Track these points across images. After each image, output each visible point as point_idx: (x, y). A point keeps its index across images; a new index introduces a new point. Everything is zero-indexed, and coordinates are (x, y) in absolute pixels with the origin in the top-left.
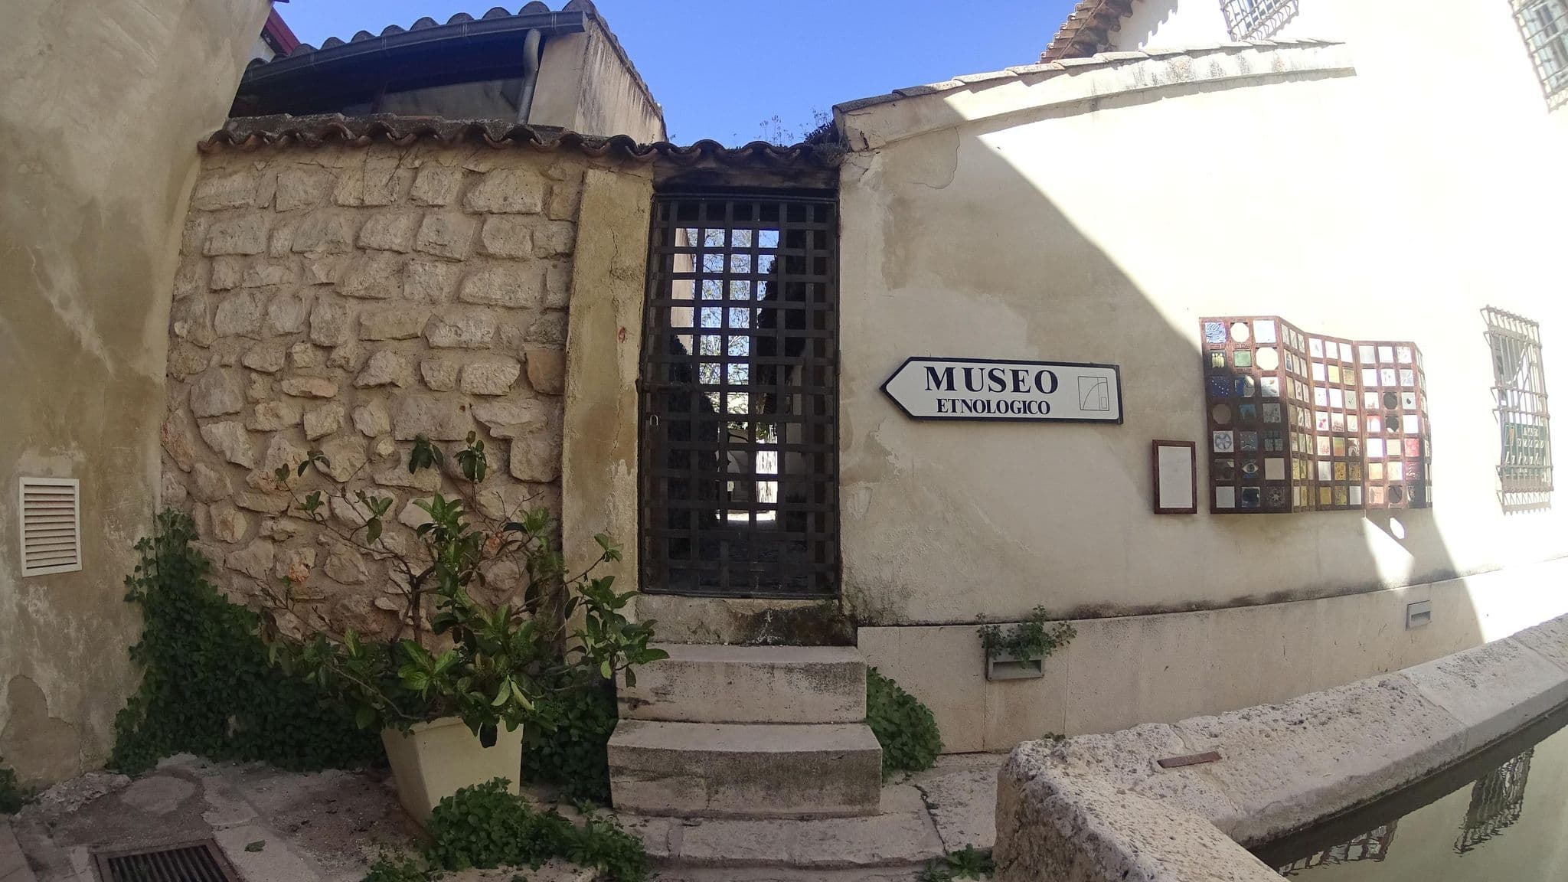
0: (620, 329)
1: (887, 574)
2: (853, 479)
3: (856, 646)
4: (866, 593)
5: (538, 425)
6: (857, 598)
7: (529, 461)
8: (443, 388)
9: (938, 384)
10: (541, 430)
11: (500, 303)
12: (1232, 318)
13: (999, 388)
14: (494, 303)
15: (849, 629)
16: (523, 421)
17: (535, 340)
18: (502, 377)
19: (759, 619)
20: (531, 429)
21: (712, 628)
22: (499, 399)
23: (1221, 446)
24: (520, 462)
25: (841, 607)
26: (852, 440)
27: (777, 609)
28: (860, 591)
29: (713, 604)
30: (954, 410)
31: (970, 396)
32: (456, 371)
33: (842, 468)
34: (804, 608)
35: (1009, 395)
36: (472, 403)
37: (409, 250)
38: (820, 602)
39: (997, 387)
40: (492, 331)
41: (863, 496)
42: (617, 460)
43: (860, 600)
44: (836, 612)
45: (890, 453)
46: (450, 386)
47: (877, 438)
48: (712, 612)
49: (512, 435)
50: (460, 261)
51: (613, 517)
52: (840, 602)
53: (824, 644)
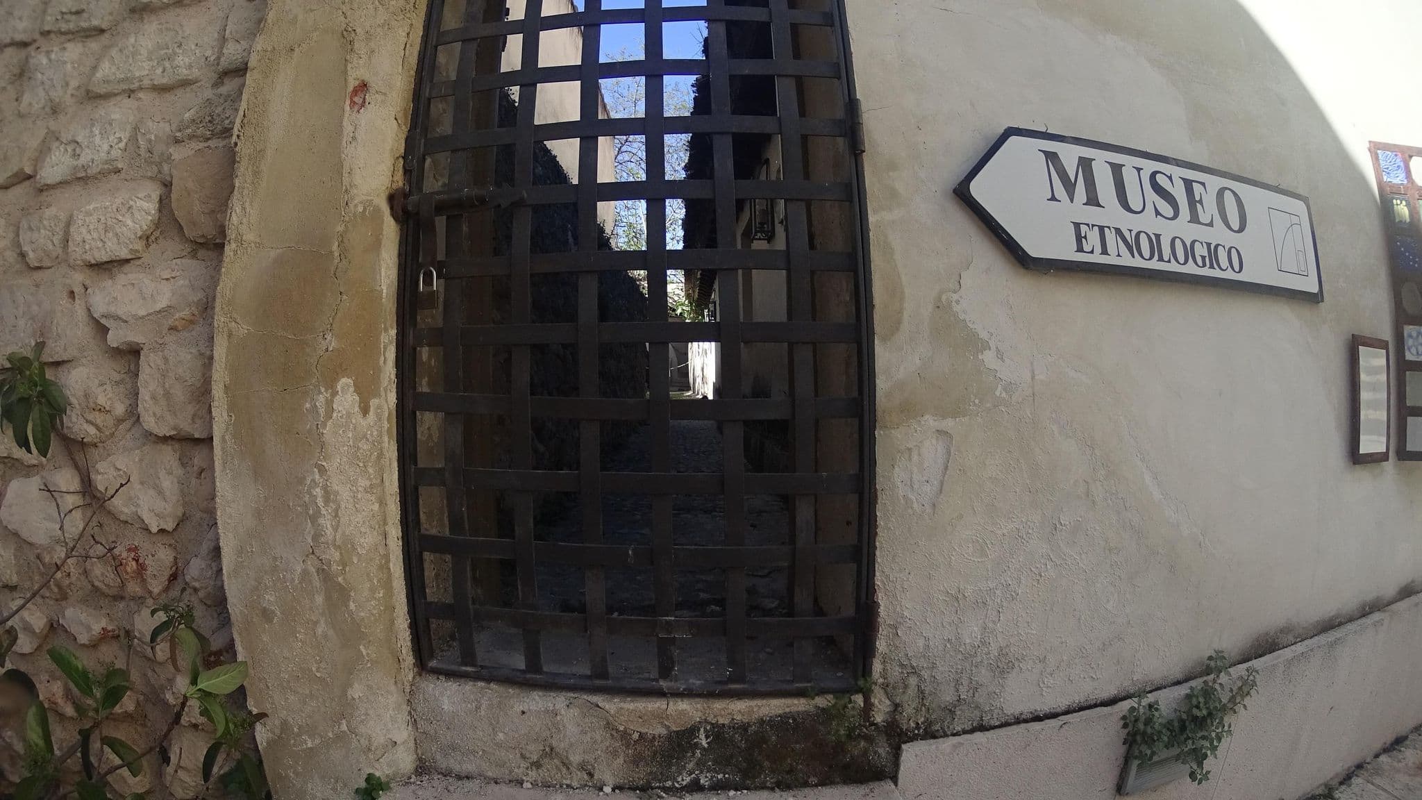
0: (352, 84)
1: (971, 632)
2: (910, 410)
3: (895, 779)
4: (925, 674)
5: (186, 313)
6: (906, 687)
7: (167, 395)
8: (47, 263)
9: (1070, 187)
10: (192, 322)
11: (146, 82)
12: (1409, 148)
13: (1170, 213)
14: (137, 85)
15: (883, 750)
16: (159, 306)
17: (191, 137)
18: (129, 222)
19: (681, 742)
20: (170, 322)
21: (575, 759)
22: (127, 268)
23: (1414, 350)
24: (153, 398)
25: (868, 706)
26: (900, 312)
27: (721, 721)
28: (915, 672)
29: (575, 712)
30: (1105, 252)
31: (1128, 223)
32: (62, 225)
33: (882, 384)
34: (784, 717)
35: (1183, 228)
36: (88, 282)
37: (37, 36)
38: (822, 701)
39: (1167, 210)
40: (125, 136)
41: (931, 452)
42: (331, 385)
43: (912, 691)
44: (857, 721)
45: (986, 346)
46: (54, 254)
47: (956, 308)
48: (572, 730)
49: (139, 339)
50: (102, 31)
51: (326, 522)
52: (867, 700)
53: (825, 782)
